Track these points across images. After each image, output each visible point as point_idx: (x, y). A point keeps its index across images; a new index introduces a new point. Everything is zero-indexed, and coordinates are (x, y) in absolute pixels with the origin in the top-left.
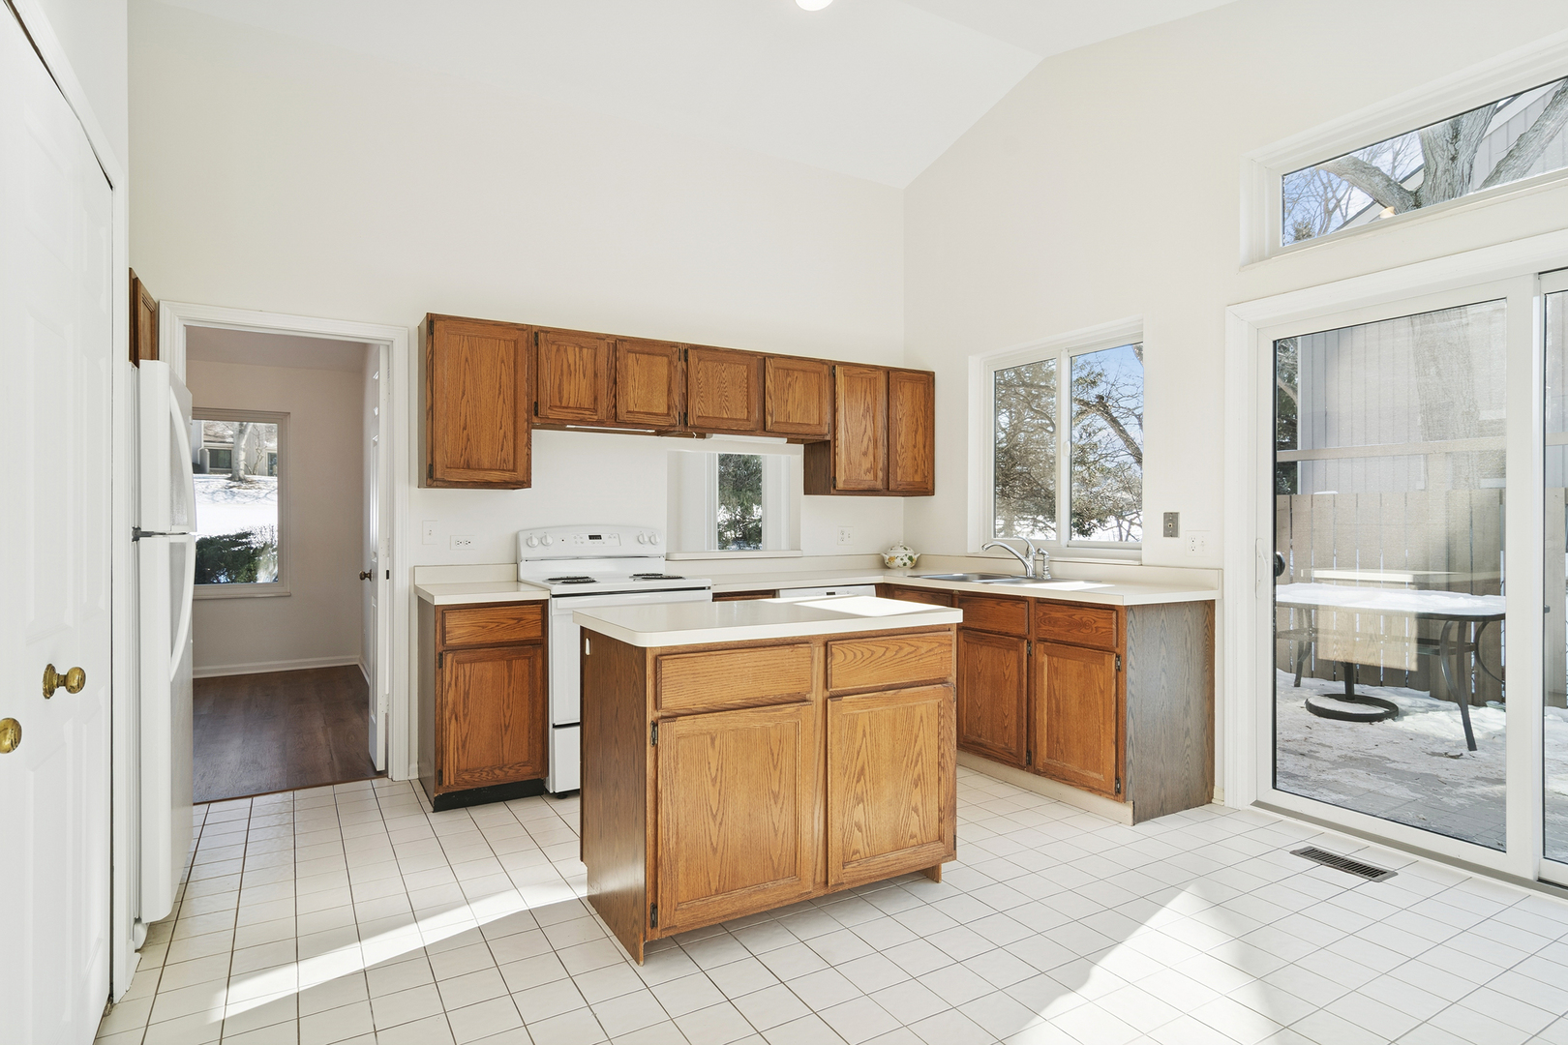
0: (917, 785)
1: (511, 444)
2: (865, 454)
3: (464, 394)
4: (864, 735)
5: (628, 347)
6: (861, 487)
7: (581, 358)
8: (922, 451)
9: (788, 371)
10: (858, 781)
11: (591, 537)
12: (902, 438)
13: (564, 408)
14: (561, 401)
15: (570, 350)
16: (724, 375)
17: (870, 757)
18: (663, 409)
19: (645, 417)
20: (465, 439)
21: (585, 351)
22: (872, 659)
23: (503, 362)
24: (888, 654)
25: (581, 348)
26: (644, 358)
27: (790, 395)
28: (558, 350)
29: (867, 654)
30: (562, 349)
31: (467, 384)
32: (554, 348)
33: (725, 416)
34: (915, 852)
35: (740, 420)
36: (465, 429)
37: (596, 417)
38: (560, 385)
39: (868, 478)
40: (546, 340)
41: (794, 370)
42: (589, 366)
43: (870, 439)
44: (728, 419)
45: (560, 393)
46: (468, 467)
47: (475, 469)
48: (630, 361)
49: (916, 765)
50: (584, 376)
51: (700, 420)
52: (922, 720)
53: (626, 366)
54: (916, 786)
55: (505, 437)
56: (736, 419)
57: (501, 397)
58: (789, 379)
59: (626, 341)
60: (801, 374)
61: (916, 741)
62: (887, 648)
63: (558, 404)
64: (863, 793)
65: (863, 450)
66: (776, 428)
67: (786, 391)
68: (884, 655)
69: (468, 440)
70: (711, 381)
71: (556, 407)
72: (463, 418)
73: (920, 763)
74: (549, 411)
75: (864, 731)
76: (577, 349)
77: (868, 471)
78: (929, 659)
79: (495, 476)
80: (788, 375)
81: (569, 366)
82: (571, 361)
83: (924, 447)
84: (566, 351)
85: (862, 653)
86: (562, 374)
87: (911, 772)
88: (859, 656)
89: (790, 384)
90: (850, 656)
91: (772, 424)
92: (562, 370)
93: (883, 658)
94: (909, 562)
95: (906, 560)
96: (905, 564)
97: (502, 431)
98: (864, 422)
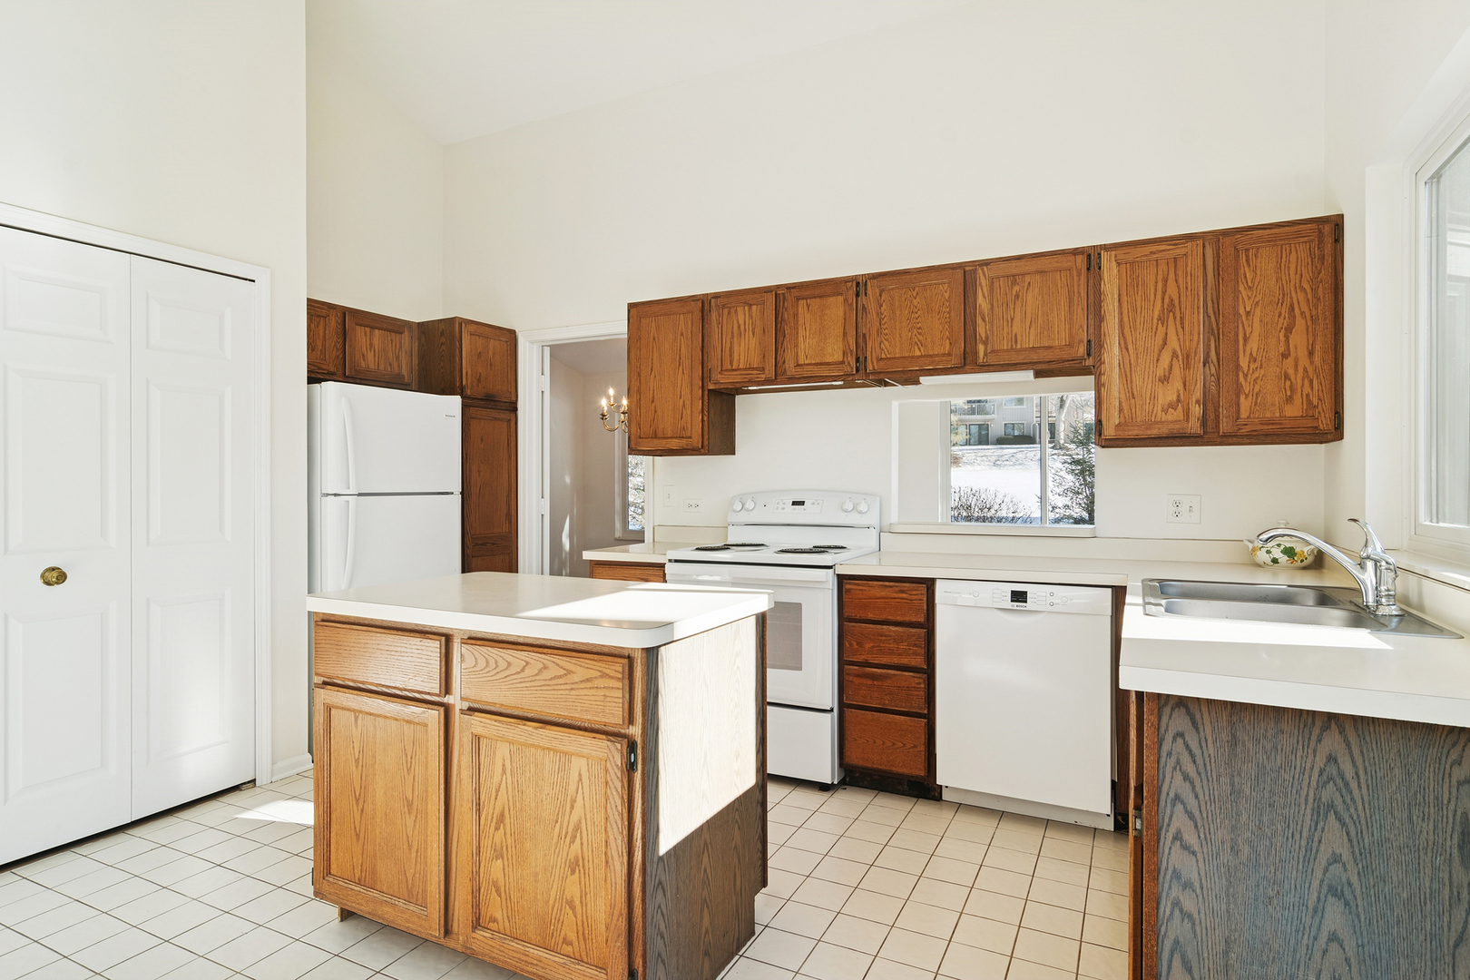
0: (575, 871)
1: (689, 412)
2: (1165, 379)
3: (652, 370)
4: (504, 771)
5: (797, 294)
6: (1154, 432)
7: (751, 316)
8: (1304, 361)
9: (1013, 279)
10: (497, 829)
11: (795, 503)
12: (1253, 345)
13: (735, 370)
14: (732, 365)
15: (740, 310)
16: (915, 302)
17: (511, 803)
18: (838, 357)
19: (816, 368)
20: (653, 411)
21: (754, 307)
22: (506, 673)
23: (682, 334)
24: (528, 672)
25: (750, 306)
26: (815, 303)
27: (1018, 310)
28: (729, 313)
29: (503, 665)
30: (733, 310)
31: (655, 360)
32: (726, 311)
33: (918, 353)
34: (563, 965)
35: (938, 355)
36: (653, 402)
37: (763, 376)
38: (731, 348)
39: (1170, 418)
40: (717, 305)
41: (1023, 275)
42: (758, 322)
43: (1175, 355)
44: (921, 356)
45: (731, 356)
46: (656, 437)
47: (660, 438)
48: (800, 310)
49: (572, 842)
50: (753, 334)
51: (882, 363)
52: (580, 779)
53: (796, 315)
54: (573, 872)
55: (684, 405)
56: (931, 356)
57: (681, 369)
58: (1016, 288)
59: (794, 288)
60: (1038, 277)
61: (572, 807)
62: (527, 663)
63: (730, 367)
64: (502, 847)
65: (1160, 372)
66: (992, 360)
67: (1012, 307)
68: (523, 670)
69: (656, 411)
70: (898, 313)
71: (727, 370)
72: (651, 392)
73: (578, 840)
74: (719, 376)
75: (504, 765)
76: (746, 308)
77: (1173, 406)
78: (585, 692)
79: (675, 444)
80: (1014, 283)
81: (739, 326)
82: (741, 322)
83: (1311, 354)
84: (736, 311)
85: (496, 662)
86: (733, 337)
87: (566, 848)
88: (492, 665)
89: (1017, 296)
90: (482, 664)
91: (985, 354)
92: (733, 333)
93: (522, 675)
94: (1283, 559)
95: (1277, 553)
96: (1275, 561)
97: (681, 401)
98: (1161, 330)
